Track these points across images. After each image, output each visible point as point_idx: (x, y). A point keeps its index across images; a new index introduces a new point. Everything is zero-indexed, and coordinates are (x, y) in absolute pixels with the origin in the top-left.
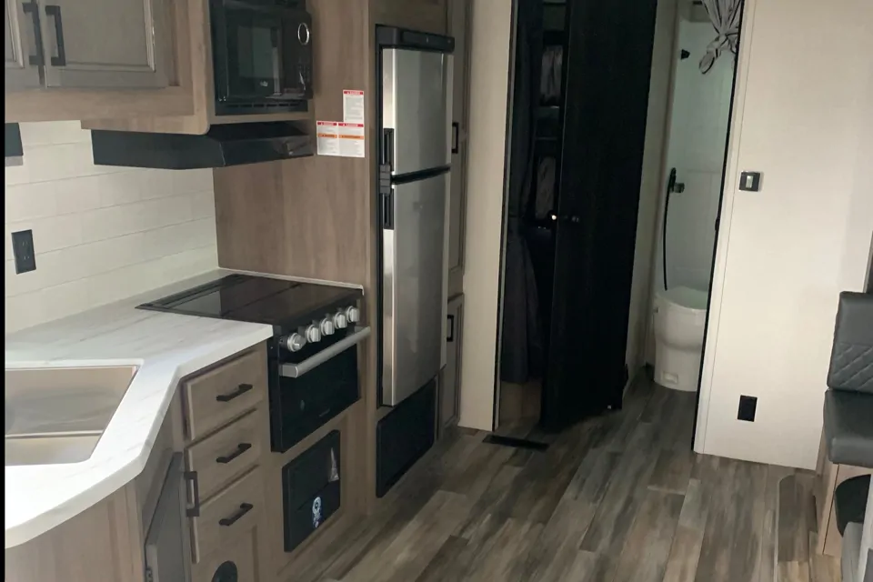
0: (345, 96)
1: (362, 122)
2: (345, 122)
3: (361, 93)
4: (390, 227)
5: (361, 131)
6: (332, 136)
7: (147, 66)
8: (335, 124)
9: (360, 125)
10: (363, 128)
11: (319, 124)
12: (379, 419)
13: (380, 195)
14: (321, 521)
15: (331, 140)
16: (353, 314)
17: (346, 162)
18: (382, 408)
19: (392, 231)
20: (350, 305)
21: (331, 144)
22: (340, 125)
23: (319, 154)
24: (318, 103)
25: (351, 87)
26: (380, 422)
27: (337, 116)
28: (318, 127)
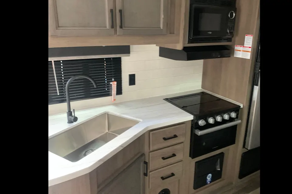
0: (246, 36)
1: (251, 46)
2: (245, 46)
3: (252, 36)
4: (257, 85)
5: (250, 50)
6: (240, 51)
7: (160, 28)
8: (241, 47)
9: (250, 47)
10: (251, 49)
11: (236, 46)
12: (243, 152)
13: (255, 73)
14: (211, 182)
15: (239, 52)
16: (233, 115)
17: (243, 60)
18: (244, 149)
19: (258, 87)
20: (234, 111)
21: (239, 53)
22: (243, 47)
23: (235, 56)
24: (237, 39)
25: (248, 33)
26: (243, 153)
27: (242, 44)
28: (236, 47)
